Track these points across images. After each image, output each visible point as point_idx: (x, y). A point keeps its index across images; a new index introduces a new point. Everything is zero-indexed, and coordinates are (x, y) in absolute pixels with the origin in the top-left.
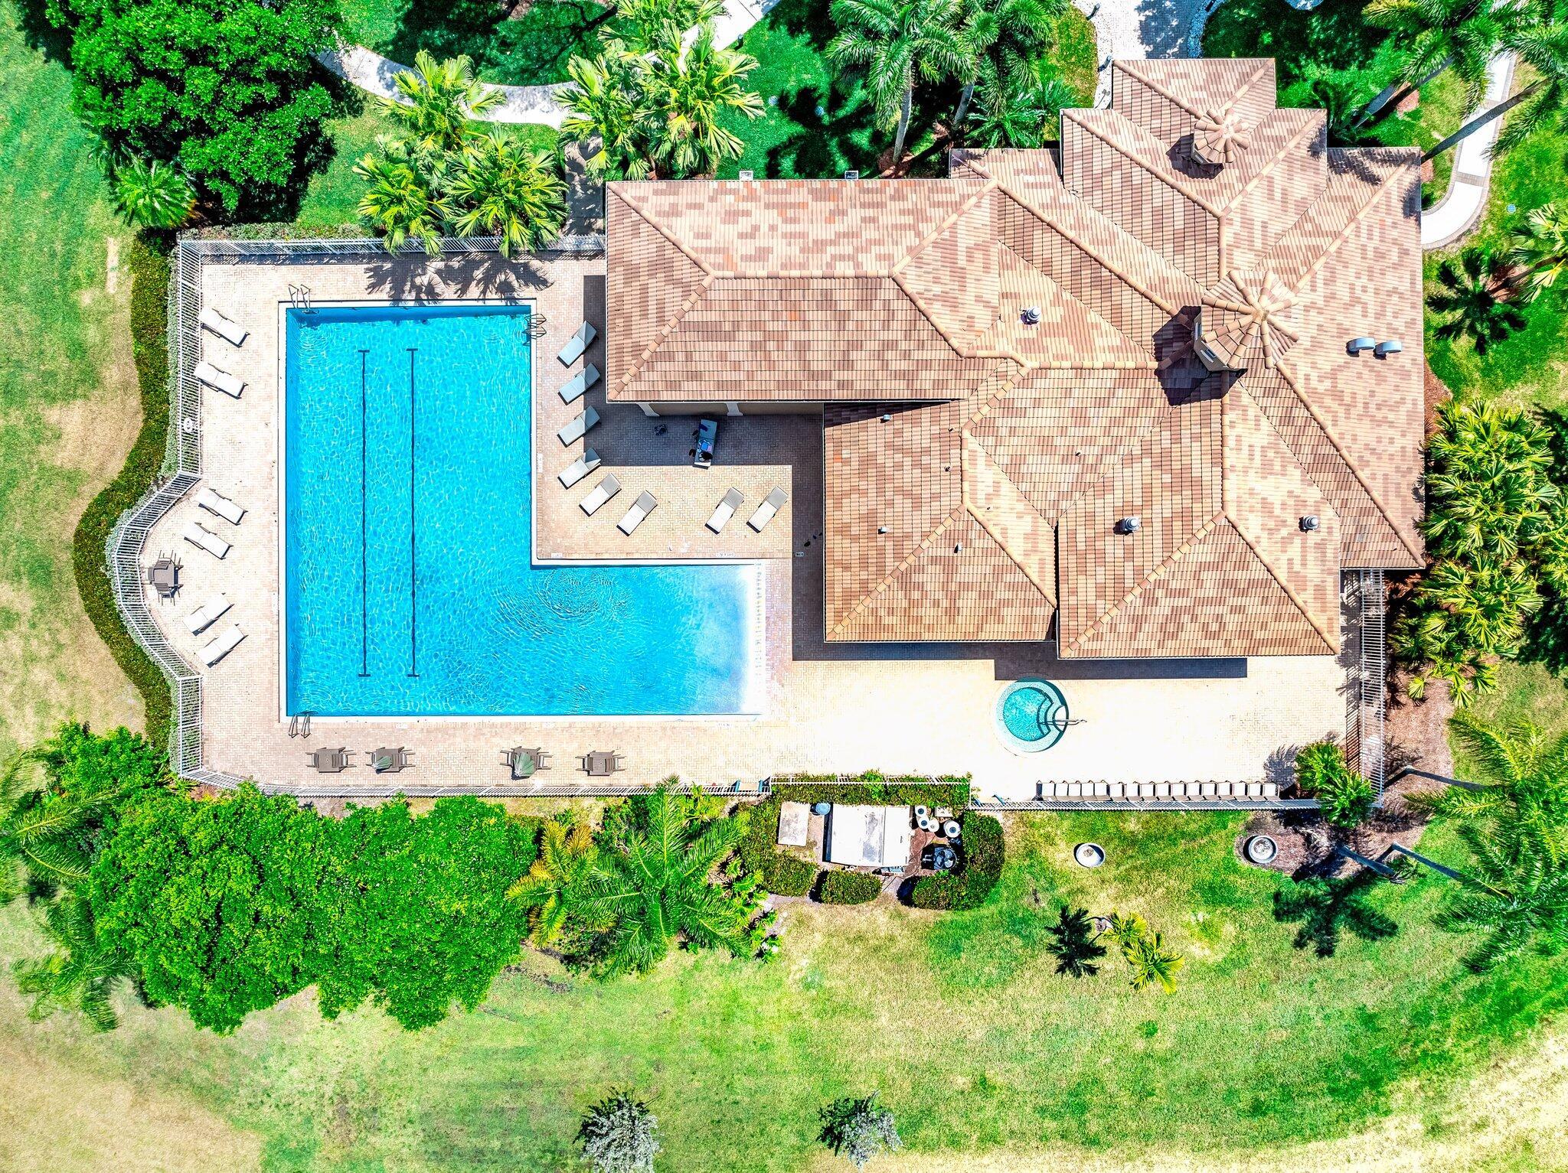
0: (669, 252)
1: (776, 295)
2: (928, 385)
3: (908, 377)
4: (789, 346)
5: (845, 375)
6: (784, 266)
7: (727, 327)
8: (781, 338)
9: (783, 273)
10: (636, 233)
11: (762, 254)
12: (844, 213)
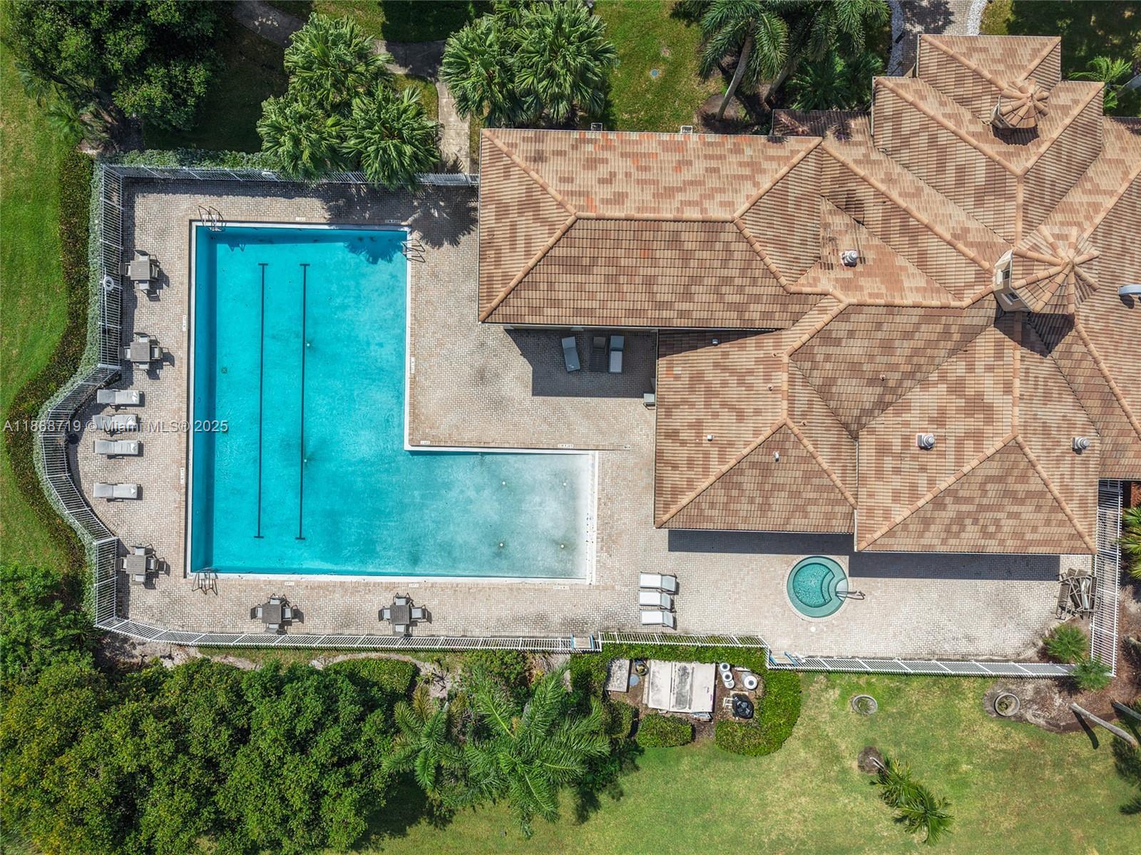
0: (537, 194)
1: (630, 235)
2: (756, 316)
3: (740, 308)
4: (638, 280)
5: (685, 306)
6: (639, 210)
7: (586, 262)
8: (631, 273)
9: (637, 215)
10: (507, 176)
11: (619, 198)
12: (690, 163)
